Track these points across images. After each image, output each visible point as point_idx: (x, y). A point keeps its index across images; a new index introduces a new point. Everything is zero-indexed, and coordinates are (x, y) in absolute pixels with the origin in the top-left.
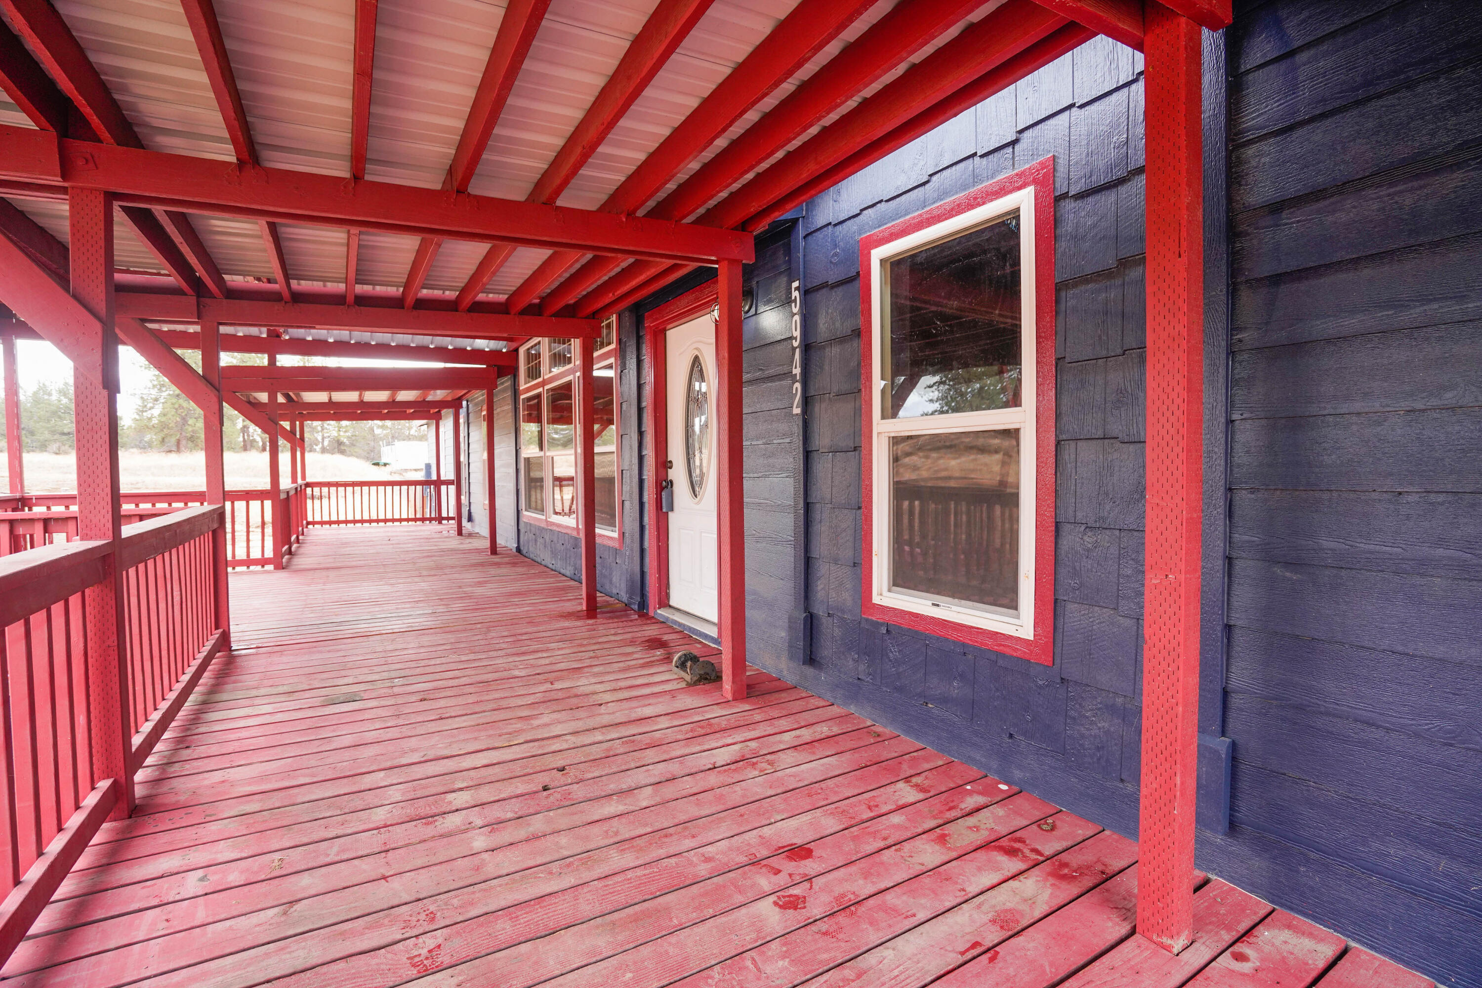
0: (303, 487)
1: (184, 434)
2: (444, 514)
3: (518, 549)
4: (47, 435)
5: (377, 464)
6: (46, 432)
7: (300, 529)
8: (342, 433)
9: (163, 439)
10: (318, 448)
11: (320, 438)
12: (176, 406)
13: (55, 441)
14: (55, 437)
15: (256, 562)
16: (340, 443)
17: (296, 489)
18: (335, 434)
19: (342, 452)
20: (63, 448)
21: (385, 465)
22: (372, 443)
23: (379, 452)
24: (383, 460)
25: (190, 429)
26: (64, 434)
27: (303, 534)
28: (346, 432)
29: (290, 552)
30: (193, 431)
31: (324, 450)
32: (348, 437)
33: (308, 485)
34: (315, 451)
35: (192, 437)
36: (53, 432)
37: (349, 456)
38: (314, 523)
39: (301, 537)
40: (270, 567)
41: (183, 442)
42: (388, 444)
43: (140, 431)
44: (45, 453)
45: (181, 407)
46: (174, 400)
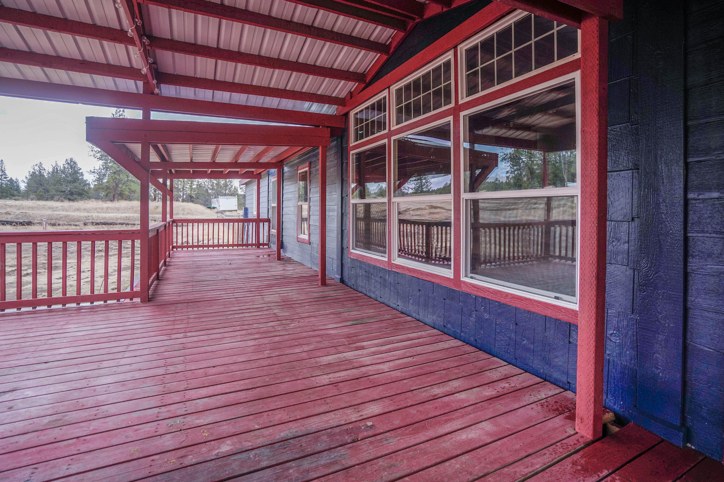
0: (171, 223)
1: (116, 192)
2: (261, 241)
3: (342, 280)
4: (54, 192)
5: (210, 208)
6: (54, 191)
7: (167, 253)
8: (192, 192)
9: (107, 194)
10: (180, 199)
11: (182, 194)
12: (114, 178)
13: (57, 195)
14: (58, 193)
15: (125, 295)
16: (191, 197)
17: (165, 226)
18: (189, 192)
19: (193, 202)
20: (61, 199)
21: (214, 208)
22: (207, 197)
23: (211, 202)
24: (213, 206)
25: (120, 189)
26: (62, 192)
27: (169, 257)
28: (194, 191)
29: (158, 278)
30: (121, 190)
31: (183, 201)
32: (196, 194)
33: (174, 221)
34: (179, 201)
35: (120, 193)
36: (57, 191)
37: (195, 204)
38: (177, 247)
39: (168, 260)
40: (137, 300)
41: (116, 196)
42: (215, 198)
43: (96, 190)
44: (53, 201)
45: (116, 178)
46: (113, 175)
